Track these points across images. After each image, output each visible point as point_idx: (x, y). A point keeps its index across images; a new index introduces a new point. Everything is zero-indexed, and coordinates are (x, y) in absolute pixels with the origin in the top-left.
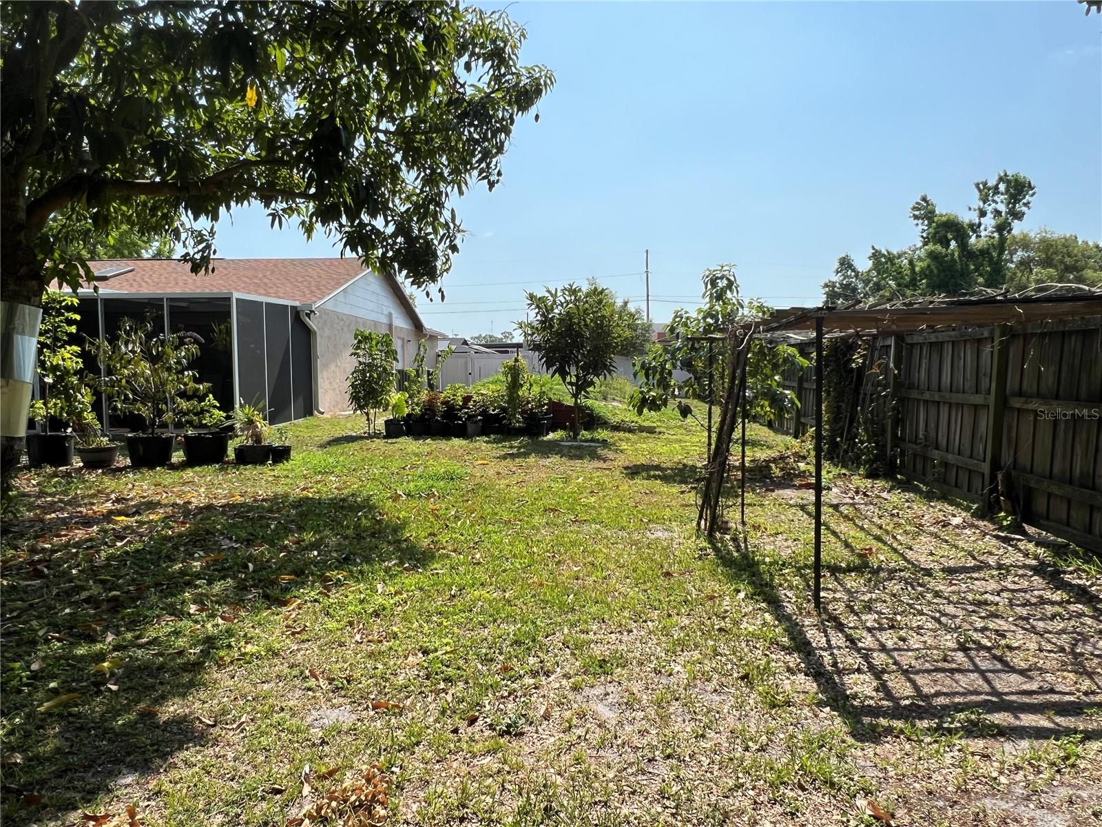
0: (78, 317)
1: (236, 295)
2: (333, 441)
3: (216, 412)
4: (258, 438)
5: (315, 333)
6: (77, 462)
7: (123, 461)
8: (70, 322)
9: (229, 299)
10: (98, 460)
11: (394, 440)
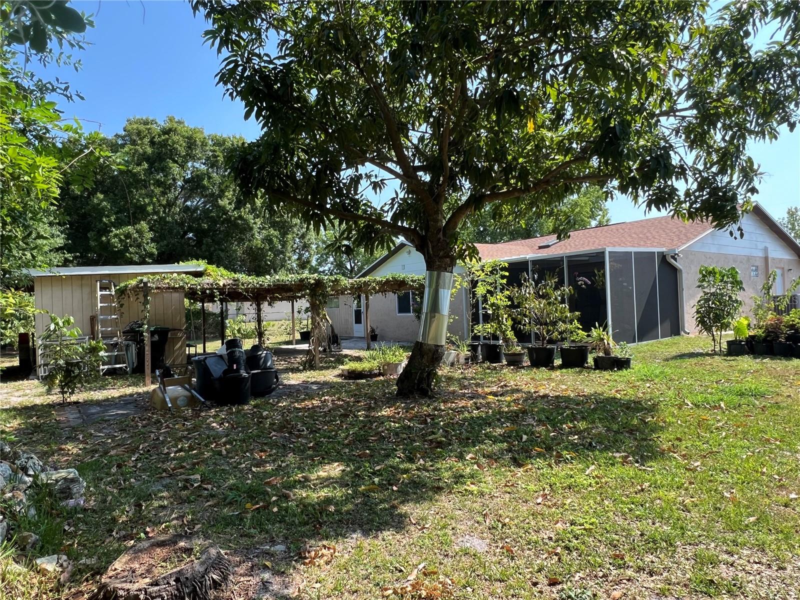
0: (507, 274)
1: (608, 250)
2: (679, 356)
3: (580, 332)
4: (607, 351)
5: (681, 270)
6: (505, 362)
7: (526, 362)
8: (503, 277)
9: (603, 253)
10: (515, 362)
11: (732, 358)
